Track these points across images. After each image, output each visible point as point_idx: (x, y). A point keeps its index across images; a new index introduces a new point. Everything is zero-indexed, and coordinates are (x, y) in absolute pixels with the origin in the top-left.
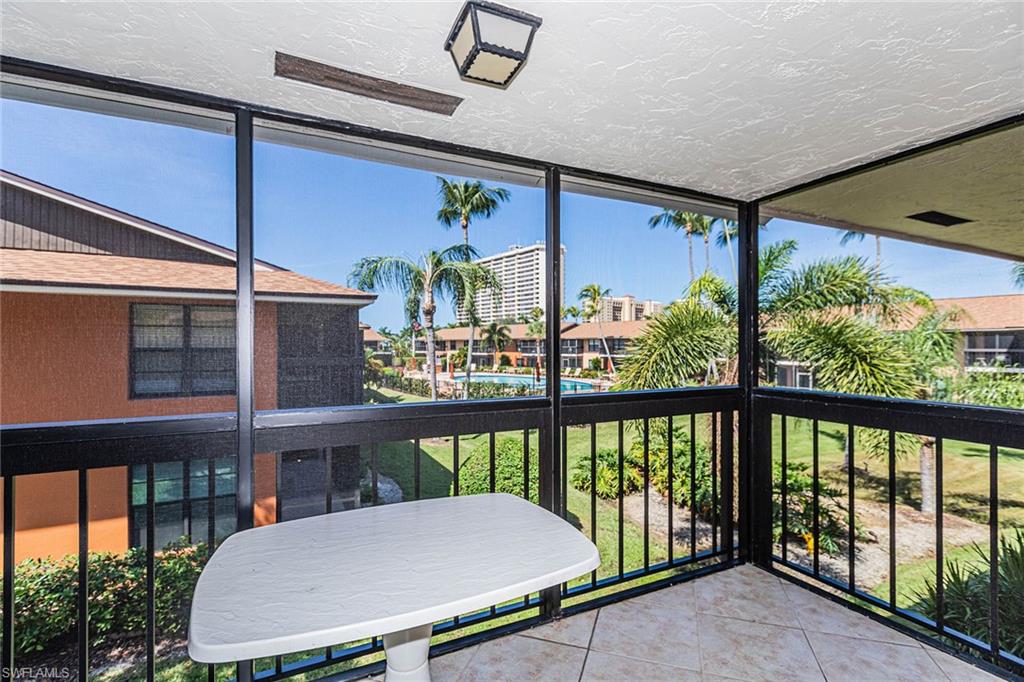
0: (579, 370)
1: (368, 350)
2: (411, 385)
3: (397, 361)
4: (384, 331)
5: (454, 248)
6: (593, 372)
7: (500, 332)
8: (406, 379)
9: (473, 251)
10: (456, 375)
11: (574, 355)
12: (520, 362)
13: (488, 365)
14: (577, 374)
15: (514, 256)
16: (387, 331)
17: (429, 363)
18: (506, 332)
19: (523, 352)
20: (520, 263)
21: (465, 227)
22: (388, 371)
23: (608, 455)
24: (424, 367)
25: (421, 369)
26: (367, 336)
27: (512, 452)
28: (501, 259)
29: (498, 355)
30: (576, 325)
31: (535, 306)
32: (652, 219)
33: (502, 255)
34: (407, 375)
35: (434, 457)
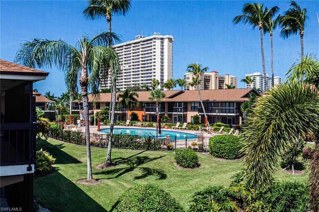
0: (185, 124)
1: (38, 109)
2: (69, 136)
3: (59, 117)
4: (49, 95)
5: (101, 35)
6: (194, 126)
7: (131, 97)
8: (66, 131)
9: (115, 37)
10: (101, 127)
11: (181, 113)
12: (144, 118)
13: (123, 120)
14: (184, 126)
15: (139, 43)
16: (51, 95)
17: (81, 118)
18: (135, 97)
19: (146, 111)
20: (143, 48)
21: (109, 20)
22: (53, 125)
23: (215, 191)
24: (79, 121)
25: (76, 123)
26: (38, 99)
27: (152, 197)
28: (130, 44)
29: (129, 113)
30: (182, 92)
31: (153, 78)
32: (236, 18)
33: (131, 42)
34: (66, 129)
35: (88, 194)
